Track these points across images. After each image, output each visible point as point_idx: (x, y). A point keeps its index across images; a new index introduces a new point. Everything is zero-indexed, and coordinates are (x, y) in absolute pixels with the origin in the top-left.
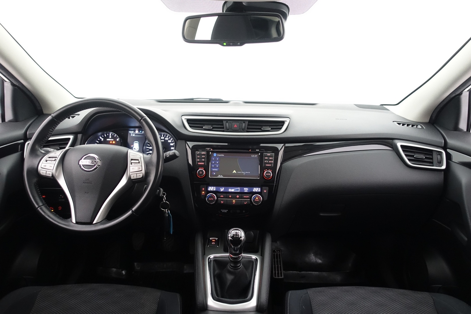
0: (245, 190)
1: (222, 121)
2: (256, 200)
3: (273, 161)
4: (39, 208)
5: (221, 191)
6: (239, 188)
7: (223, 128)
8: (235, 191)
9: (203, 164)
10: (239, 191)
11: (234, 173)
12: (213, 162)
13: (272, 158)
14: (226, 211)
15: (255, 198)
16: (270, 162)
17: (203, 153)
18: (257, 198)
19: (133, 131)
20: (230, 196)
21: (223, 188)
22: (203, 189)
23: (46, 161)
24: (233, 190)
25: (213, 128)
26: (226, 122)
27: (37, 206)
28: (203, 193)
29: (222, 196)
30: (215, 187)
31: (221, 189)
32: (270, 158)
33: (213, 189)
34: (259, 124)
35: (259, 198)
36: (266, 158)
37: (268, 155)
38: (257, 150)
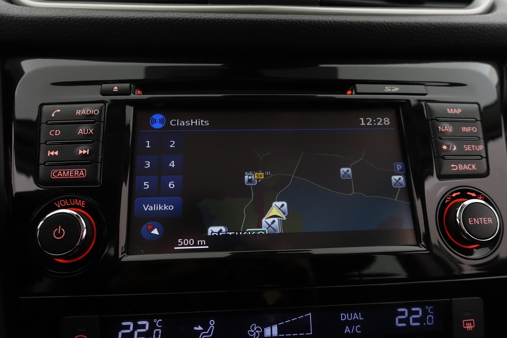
0: (347, 323)
8: (289, 335)
9: (80, 173)
10: (311, 334)
12: (147, 165)
13: (474, 129)
16: (467, 148)
24: (271, 332)
32: (464, 129)
36: (447, 128)
37: (450, 111)
38: (388, 89)
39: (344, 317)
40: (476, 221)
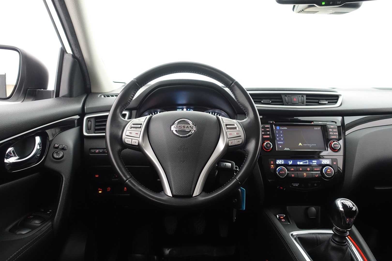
0: (314, 162)
1: (280, 95)
2: (328, 172)
3: (337, 132)
4: (127, 181)
5: (290, 164)
6: (307, 161)
7: (282, 102)
8: (304, 164)
9: (268, 136)
10: (308, 164)
11: (300, 146)
12: (278, 135)
13: (336, 130)
14: (297, 185)
15: (327, 171)
16: (335, 134)
17: (267, 126)
18: (329, 170)
19: (181, 110)
20: (301, 169)
21: (291, 161)
22: (272, 162)
23: (131, 128)
24: (301, 163)
25: (272, 102)
26: (285, 96)
27: (125, 179)
28: (272, 167)
29: (292, 169)
30: (283, 161)
31: (289, 162)
33: (282, 162)
34: (316, 98)
35: (331, 171)
36: (331, 130)
37: (331, 127)
38: (320, 122)
39: (313, 161)
40: (336, 146)
